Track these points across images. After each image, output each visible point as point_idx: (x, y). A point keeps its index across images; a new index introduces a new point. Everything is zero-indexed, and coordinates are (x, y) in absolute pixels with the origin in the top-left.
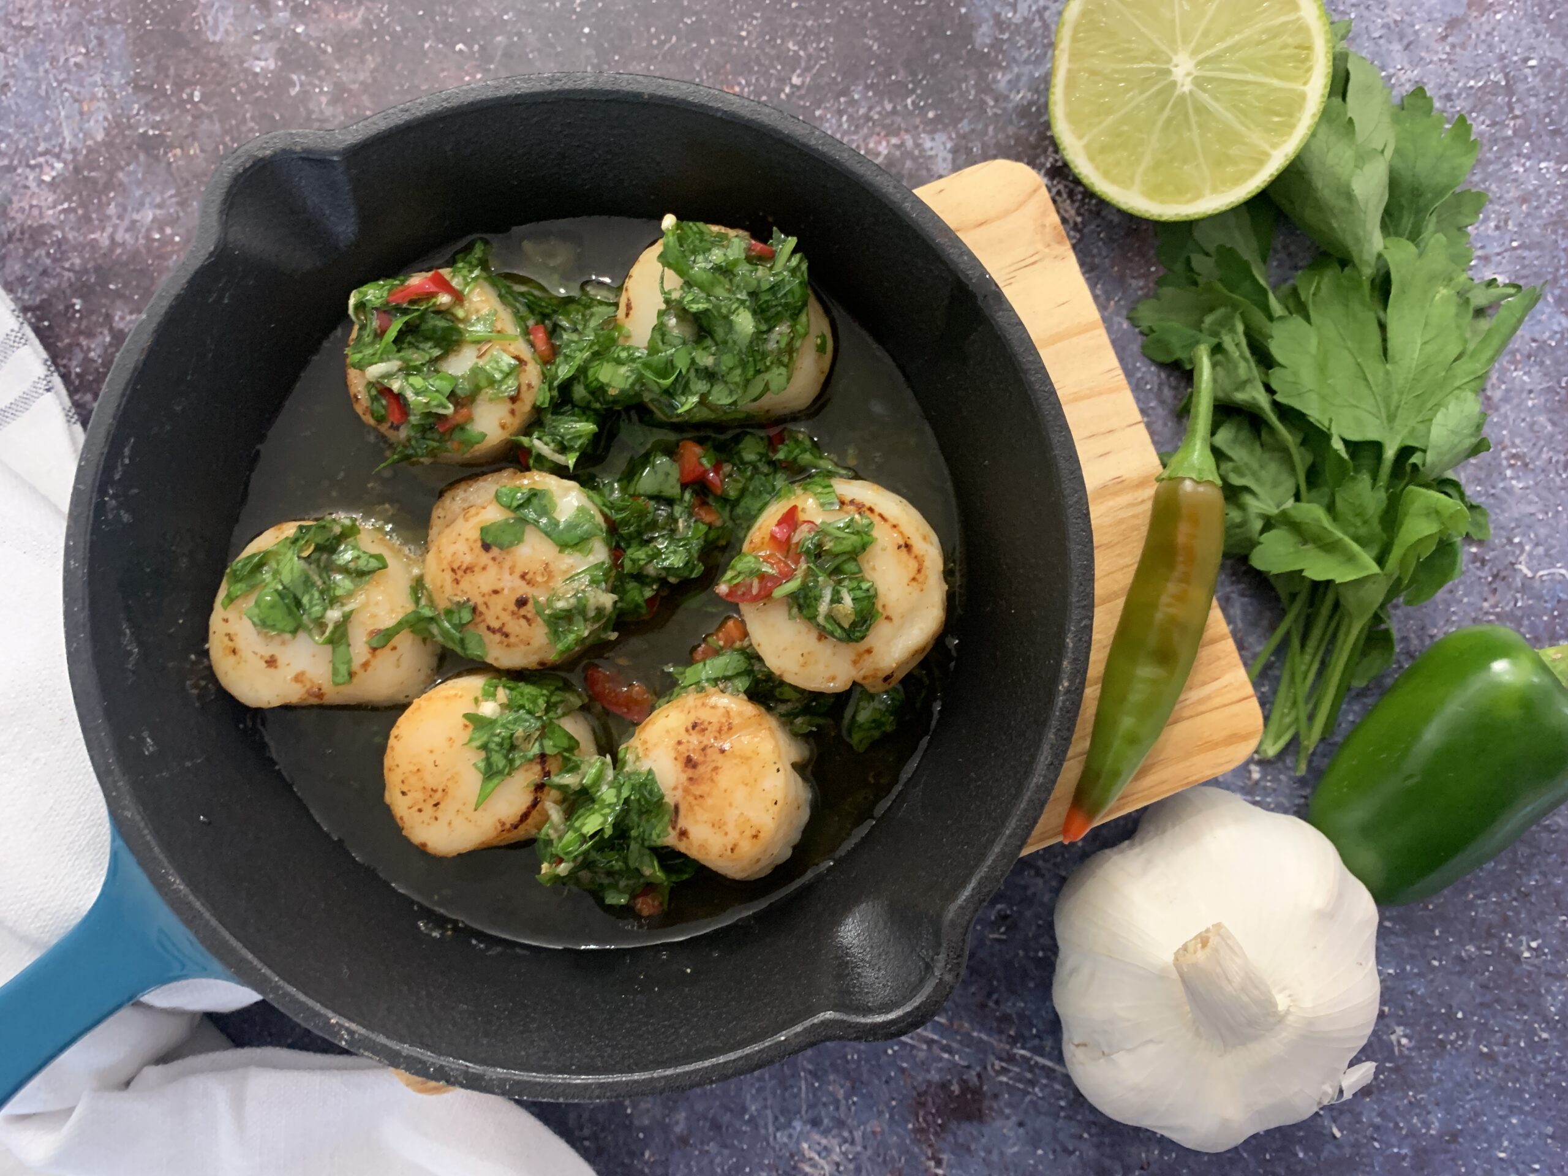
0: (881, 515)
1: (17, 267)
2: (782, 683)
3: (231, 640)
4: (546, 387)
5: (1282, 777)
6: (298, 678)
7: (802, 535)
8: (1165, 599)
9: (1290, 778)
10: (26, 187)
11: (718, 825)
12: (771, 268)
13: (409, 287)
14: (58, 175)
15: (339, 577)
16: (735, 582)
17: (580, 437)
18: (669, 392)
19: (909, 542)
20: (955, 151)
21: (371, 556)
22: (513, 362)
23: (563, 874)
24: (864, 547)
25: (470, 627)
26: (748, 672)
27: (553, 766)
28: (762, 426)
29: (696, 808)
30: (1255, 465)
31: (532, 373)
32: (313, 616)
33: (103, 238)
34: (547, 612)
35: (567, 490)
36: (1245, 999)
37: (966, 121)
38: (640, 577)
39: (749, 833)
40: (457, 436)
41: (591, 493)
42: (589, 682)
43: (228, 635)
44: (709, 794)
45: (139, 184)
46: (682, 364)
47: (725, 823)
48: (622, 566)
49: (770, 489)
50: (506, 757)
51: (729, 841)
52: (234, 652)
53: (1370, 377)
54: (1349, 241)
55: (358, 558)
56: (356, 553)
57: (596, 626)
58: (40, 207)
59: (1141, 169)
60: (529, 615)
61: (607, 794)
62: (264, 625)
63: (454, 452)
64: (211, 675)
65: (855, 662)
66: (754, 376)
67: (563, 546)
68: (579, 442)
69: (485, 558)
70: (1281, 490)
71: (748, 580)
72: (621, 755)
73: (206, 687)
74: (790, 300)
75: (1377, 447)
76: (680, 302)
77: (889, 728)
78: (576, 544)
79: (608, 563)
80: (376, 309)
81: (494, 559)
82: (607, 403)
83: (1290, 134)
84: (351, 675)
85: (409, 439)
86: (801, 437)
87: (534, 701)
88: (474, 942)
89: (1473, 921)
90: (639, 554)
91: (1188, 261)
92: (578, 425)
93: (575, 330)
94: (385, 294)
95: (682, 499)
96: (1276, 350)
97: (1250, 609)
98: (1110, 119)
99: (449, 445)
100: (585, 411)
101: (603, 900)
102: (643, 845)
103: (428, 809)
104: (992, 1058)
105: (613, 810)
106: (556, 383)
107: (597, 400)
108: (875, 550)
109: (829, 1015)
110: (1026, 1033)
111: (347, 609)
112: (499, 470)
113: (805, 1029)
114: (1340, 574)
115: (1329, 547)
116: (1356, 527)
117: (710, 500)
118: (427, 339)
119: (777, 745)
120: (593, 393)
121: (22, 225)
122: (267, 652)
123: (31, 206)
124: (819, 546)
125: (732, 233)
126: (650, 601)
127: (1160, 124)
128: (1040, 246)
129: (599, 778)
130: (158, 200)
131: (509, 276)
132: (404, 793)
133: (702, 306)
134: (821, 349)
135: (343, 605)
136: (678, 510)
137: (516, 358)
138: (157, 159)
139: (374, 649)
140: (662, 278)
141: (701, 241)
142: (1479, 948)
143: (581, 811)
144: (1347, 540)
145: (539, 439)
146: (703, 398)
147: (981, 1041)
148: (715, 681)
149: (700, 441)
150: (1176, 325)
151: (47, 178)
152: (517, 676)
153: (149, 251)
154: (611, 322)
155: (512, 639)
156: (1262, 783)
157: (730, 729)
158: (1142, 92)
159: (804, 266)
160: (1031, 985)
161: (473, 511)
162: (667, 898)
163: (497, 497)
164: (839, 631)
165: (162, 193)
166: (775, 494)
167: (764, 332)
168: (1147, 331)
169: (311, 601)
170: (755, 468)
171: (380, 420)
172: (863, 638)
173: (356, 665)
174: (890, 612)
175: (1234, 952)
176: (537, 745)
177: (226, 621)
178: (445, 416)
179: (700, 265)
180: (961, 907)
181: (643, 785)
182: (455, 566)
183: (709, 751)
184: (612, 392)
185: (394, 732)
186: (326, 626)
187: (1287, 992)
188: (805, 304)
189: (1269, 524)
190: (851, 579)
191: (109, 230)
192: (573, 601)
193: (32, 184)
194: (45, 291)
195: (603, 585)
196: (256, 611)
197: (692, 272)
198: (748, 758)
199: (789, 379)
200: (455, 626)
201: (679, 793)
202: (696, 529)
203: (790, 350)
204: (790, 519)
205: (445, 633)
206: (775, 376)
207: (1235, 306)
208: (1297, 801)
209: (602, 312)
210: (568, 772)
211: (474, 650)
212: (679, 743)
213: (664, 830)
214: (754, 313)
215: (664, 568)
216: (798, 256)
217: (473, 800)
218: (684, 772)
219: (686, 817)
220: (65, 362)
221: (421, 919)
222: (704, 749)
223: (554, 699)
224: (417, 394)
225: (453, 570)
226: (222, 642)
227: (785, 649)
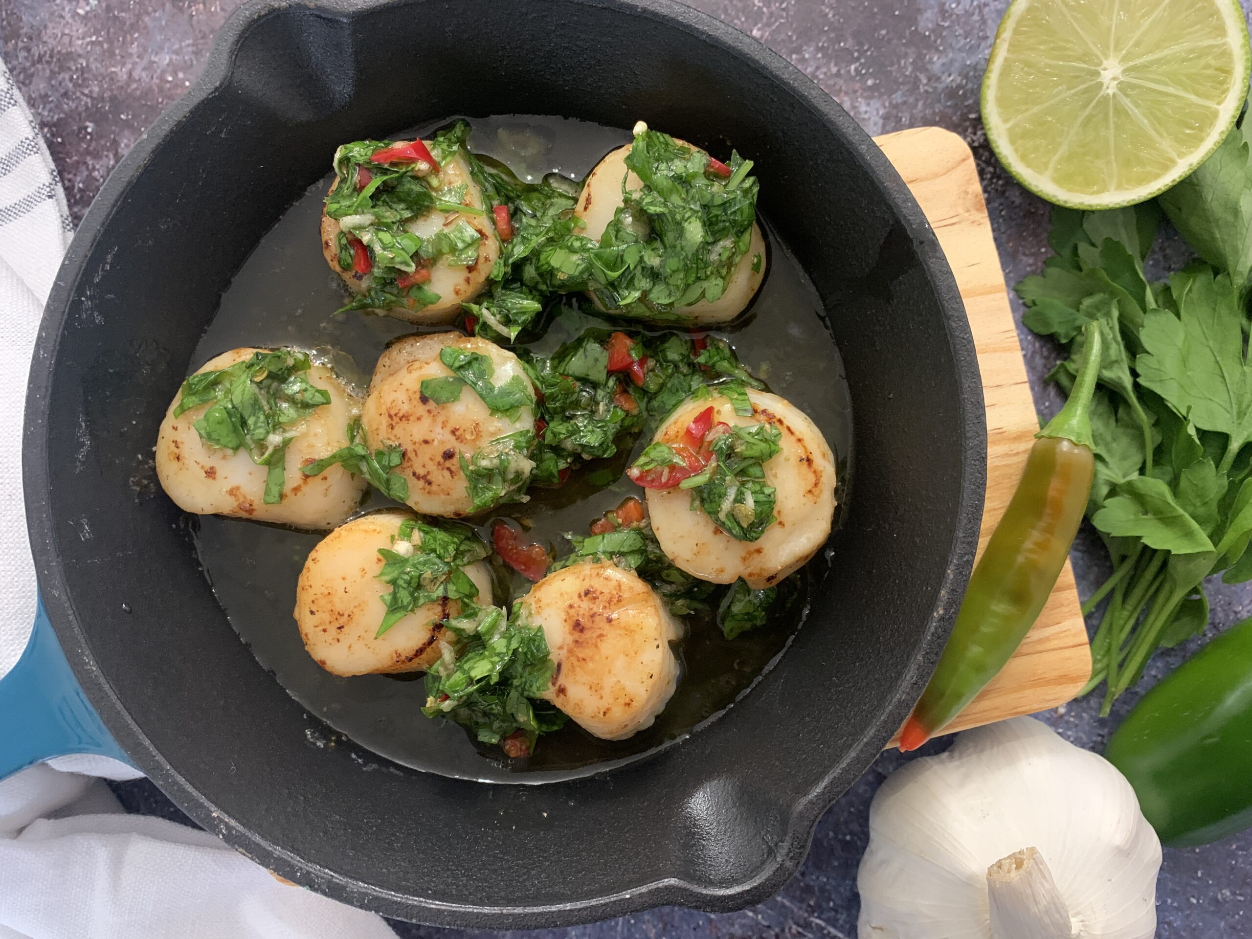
0: (789, 429)
1: (42, 86)
2: (671, 566)
3: (177, 447)
4: (502, 262)
5: (1084, 715)
6: (233, 492)
7: (716, 435)
8: (1028, 545)
9: (1092, 717)
10: (62, 17)
11: (595, 688)
12: (725, 186)
13: (392, 149)
14: (92, 10)
15: (285, 405)
16: (647, 468)
17: (524, 313)
18: (613, 285)
19: (811, 457)
20: (886, 118)
21: (317, 391)
22: (477, 235)
23: (445, 710)
24: (770, 456)
25: (398, 470)
26: (642, 552)
27: (452, 609)
28: (687, 330)
29: (578, 669)
30: (1109, 438)
31: (491, 247)
32: (256, 437)
33: (122, 73)
34: (471, 468)
35: (506, 360)
36: (1046, 920)
37: (899, 93)
38: (557, 450)
39: (622, 701)
40: (414, 293)
41: (527, 366)
42: (495, 539)
43: (175, 442)
44: (592, 659)
45: (162, 29)
46: (631, 260)
47: (602, 688)
48: (543, 437)
49: (686, 388)
50: (412, 594)
51: (604, 704)
52: (178, 458)
53: (1226, 375)
54: (1228, 251)
55: (305, 390)
56: (304, 386)
57: (512, 488)
58: (71, 37)
59: (1056, 158)
60: (453, 468)
61: (498, 642)
62: (209, 438)
63: (408, 309)
64: (153, 476)
65: (744, 559)
66: (694, 282)
67: (495, 410)
68: (523, 318)
69: (421, 409)
70: (1127, 464)
71: (659, 468)
72: (515, 609)
73: (146, 486)
74: (738, 218)
75: (1224, 439)
76: (639, 202)
78: (507, 410)
79: (532, 432)
80: (359, 165)
81: (429, 411)
82: (554, 286)
83: (1197, 147)
84: (282, 496)
85: (369, 290)
86: (721, 345)
87: (445, 548)
88: (354, 756)
89: (1233, 868)
90: (561, 428)
91: (1075, 248)
92: (525, 302)
93: (534, 216)
94: (369, 153)
95: (606, 383)
96: (1145, 337)
98: (1035, 109)
99: (405, 301)
100: (532, 290)
101: (476, 736)
102: (522, 694)
103: (332, 631)
104: (791, 922)
105: (502, 659)
106: (511, 261)
107: (545, 283)
108: (779, 459)
109: (673, 881)
110: (824, 905)
111: (288, 435)
112: (446, 332)
113: (650, 892)
114: (1178, 546)
115: (1167, 519)
116: (1194, 505)
117: (631, 391)
118: (401, 201)
119: (659, 624)
120: (541, 275)
121: (52, 50)
122: (208, 463)
123: (63, 34)
124: (731, 448)
125: (694, 149)
126: (562, 472)
127: (1080, 120)
128: (960, 210)
129: (494, 626)
130: (176, 46)
131: (482, 159)
132: (312, 613)
133: (659, 210)
134: (756, 268)
135: (284, 431)
136: (600, 393)
137: (480, 231)
138: (181, 10)
139: (307, 477)
140: (626, 179)
141: (666, 151)
142: (1234, 894)
143: (470, 655)
144: (1187, 516)
145: (487, 309)
146: (645, 294)
147: (784, 906)
148: (611, 554)
149: (631, 335)
150: (1056, 302)
151: (81, 12)
152: (433, 521)
153: (161, 90)
154: (569, 214)
155: (434, 488)
156: (1066, 718)
157: (619, 601)
158: (1069, 89)
159: (756, 190)
160: (836, 863)
161: (417, 364)
162: (534, 743)
163: (441, 355)
164: (737, 529)
165: (180, 41)
166: (692, 393)
167: (708, 244)
168: (1030, 303)
169: (256, 423)
170: (676, 367)
171: (346, 268)
172: (757, 539)
173: (288, 488)
174: (783, 518)
176: (442, 587)
177: (175, 428)
178: (406, 273)
179: (663, 173)
180: (811, 802)
181: (532, 640)
182: (393, 413)
183: (597, 618)
184: (561, 276)
185: (313, 554)
186: (267, 448)
187: (1080, 917)
188: (750, 224)
189: (1114, 490)
190: (754, 482)
191: (129, 66)
192: (496, 462)
193: (68, 16)
194: (63, 111)
195: (525, 451)
196: (205, 424)
197: (654, 177)
198: (631, 631)
199: (724, 290)
200: (383, 468)
201: (564, 653)
202: (615, 413)
203: (729, 264)
204: (706, 418)
205: (373, 472)
206: (713, 286)
207: (1113, 294)
208: (1094, 739)
209: (562, 204)
210: (466, 617)
211: (397, 492)
212: (571, 606)
213: (545, 684)
214: (704, 224)
215: (581, 445)
216: (752, 179)
217: (375, 628)
218: (571, 634)
219: (566, 676)
220: (70, 176)
221: (310, 727)
222: (592, 616)
223: (461, 548)
224: (384, 249)
225: (390, 416)
226: (169, 448)
227: (682, 537)
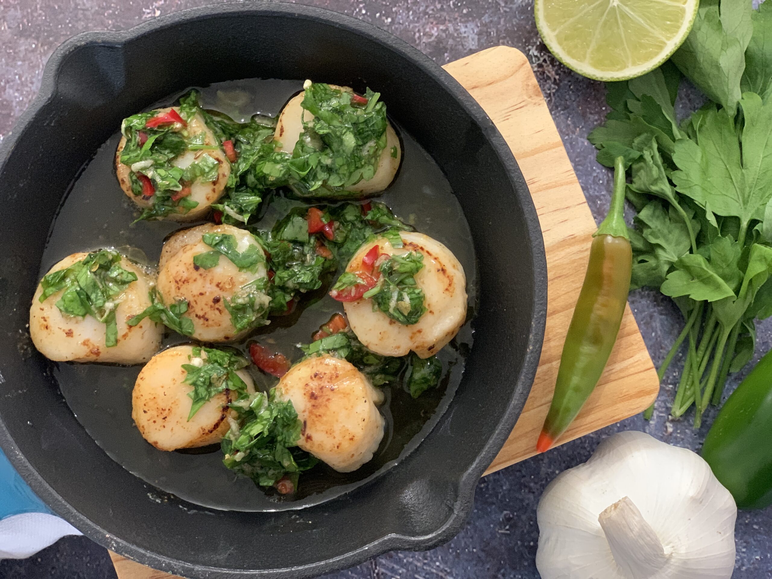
0: (428, 252)
2: (368, 353)
3: (45, 321)
4: (233, 176)
5: (687, 431)
6: (85, 343)
7: (381, 262)
8: (596, 306)
9: (693, 432)
11: (330, 433)
12: (365, 110)
13: (157, 118)
15: (111, 284)
16: (341, 289)
17: (251, 205)
18: (304, 179)
19: (444, 268)
20: (480, 34)
21: (129, 273)
22: (216, 162)
23: (237, 460)
24: (417, 270)
25: (186, 316)
26: (348, 346)
27: (232, 396)
28: (357, 200)
29: (317, 422)
30: (666, 231)
31: (226, 167)
32: (98, 306)
34: (232, 305)
35: (244, 235)
36: (641, 542)
37: (487, 15)
38: (283, 288)
39: (348, 437)
40: (182, 203)
41: (257, 237)
42: (252, 353)
43: (44, 318)
44: (324, 415)
46: (313, 163)
47: (334, 432)
48: (273, 281)
49: (362, 237)
50: (207, 390)
51: (336, 441)
52: (47, 328)
53: (733, 177)
54: (719, 93)
55: (122, 273)
56: (120, 271)
57: (259, 315)
59: (589, 51)
60: (220, 308)
61: (263, 413)
62: (66, 312)
63: (180, 213)
64: (30, 343)
65: (411, 338)
66: (354, 171)
67: (241, 268)
68: (251, 208)
69: (196, 274)
70: (681, 247)
71: (349, 288)
72: (272, 393)
73: (26, 350)
74: (376, 128)
75: (737, 220)
76: (313, 129)
77: (432, 384)
78: (249, 267)
79: (266, 278)
80: (139, 131)
81: (201, 275)
82: (267, 185)
83: (677, 32)
84: (117, 341)
85: (154, 205)
86: (381, 206)
87: (222, 358)
88: (181, 507)
90: (285, 274)
91: (626, 104)
92: (251, 198)
93: (248, 143)
94: (144, 122)
95: (309, 242)
96: (676, 159)
97: (666, 323)
98: (572, 20)
99: (177, 209)
100: (253, 190)
101: (258, 484)
102: (284, 446)
103: (160, 421)
105: (269, 422)
106: (238, 174)
107: (261, 184)
108: (424, 272)
109: (393, 535)
111: (117, 302)
112: (203, 224)
113: (379, 544)
114: (712, 297)
115: (706, 280)
116: (722, 267)
117: (326, 244)
118: (166, 148)
119: (365, 387)
120: (258, 179)
122: (67, 328)
124: (391, 268)
125: (343, 89)
126: (290, 303)
127: (600, 24)
128: (526, 98)
129: (259, 405)
131: (208, 111)
132: (145, 412)
133: (326, 131)
134: (394, 155)
135: (113, 300)
136: (306, 249)
137: (217, 159)
139: (130, 327)
140: (303, 115)
141: (326, 94)
143: (248, 424)
144: (716, 276)
145: (228, 205)
146: (325, 182)
148: (328, 351)
149: (321, 208)
150: (616, 143)
152: (210, 345)
154: (271, 139)
155: (210, 322)
156: (674, 435)
157: (337, 377)
158: (589, 5)
159: (384, 109)
161: (188, 247)
162: (297, 484)
163: (203, 238)
164: (402, 317)
166: (365, 240)
167: (360, 146)
168: (599, 147)
169: (97, 298)
170: (353, 224)
171: (137, 194)
172: (416, 322)
173: (120, 334)
174: (432, 309)
175: (634, 513)
176: (224, 384)
177: (42, 309)
178: (176, 191)
179: (325, 109)
180: (469, 474)
181: (285, 409)
182: (178, 279)
183: (324, 389)
184: (271, 179)
185: (140, 375)
186: (105, 312)
187: (671, 545)
188: (384, 130)
189: (672, 268)
190: (409, 287)
192: (247, 299)
195: (264, 291)
196: (62, 303)
197: (320, 112)
198: (348, 394)
199: (375, 172)
200: (176, 315)
201: (306, 414)
202: (318, 260)
203: (375, 155)
204: (374, 253)
205: (170, 319)
206: (367, 171)
207: (652, 132)
208: (697, 447)
209: (264, 133)
210: (243, 398)
211: (187, 329)
212: (307, 385)
213: (297, 436)
214: (355, 135)
215: (298, 283)
216: (381, 103)
217: (186, 415)
218: (310, 402)
219: (310, 428)
221: (149, 492)
222: (321, 389)
223: (233, 359)
224: (163, 179)
225: (177, 282)
226: (39, 322)
227: (370, 330)
